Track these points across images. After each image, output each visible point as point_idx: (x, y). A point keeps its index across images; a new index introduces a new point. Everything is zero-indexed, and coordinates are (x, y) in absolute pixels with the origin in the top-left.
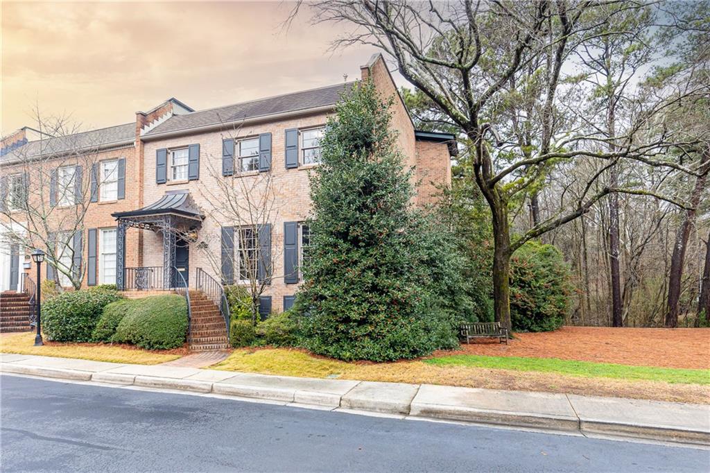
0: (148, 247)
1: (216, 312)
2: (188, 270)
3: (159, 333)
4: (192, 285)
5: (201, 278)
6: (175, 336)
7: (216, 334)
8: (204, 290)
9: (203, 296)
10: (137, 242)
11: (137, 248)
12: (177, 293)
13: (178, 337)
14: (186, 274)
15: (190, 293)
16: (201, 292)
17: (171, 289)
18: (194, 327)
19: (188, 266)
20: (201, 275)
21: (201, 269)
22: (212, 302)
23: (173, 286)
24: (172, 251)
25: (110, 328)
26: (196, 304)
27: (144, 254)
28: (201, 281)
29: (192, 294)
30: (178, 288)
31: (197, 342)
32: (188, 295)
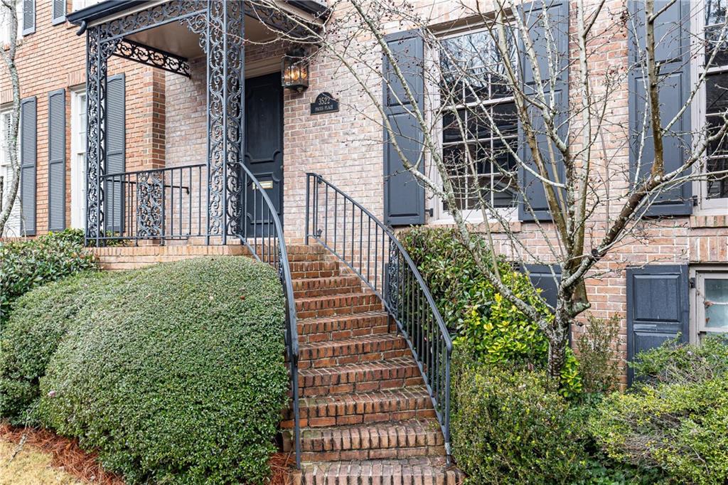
0: (177, 125)
1: (375, 320)
2: (282, 183)
3: (170, 424)
4: (293, 230)
5: (321, 209)
6: (238, 438)
7: (388, 417)
8: (331, 245)
9: (327, 263)
10: (150, 111)
11: (149, 130)
12: (249, 254)
13: (246, 443)
14: (278, 194)
15: (291, 251)
16: (321, 252)
17: (230, 240)
18: (309, 384)
19: (280, 173)
20: (322, 197)
21: (319, 180)
22: (355, 285)
23: (238, 231)
24: (233, 109)
25: (22, 378)
26: (310, 289)
27: (167, 146)
28: (321, 216)
29: (296, 257)
30: (251, 240)
31: (322, 451)
32: (284, 260)
